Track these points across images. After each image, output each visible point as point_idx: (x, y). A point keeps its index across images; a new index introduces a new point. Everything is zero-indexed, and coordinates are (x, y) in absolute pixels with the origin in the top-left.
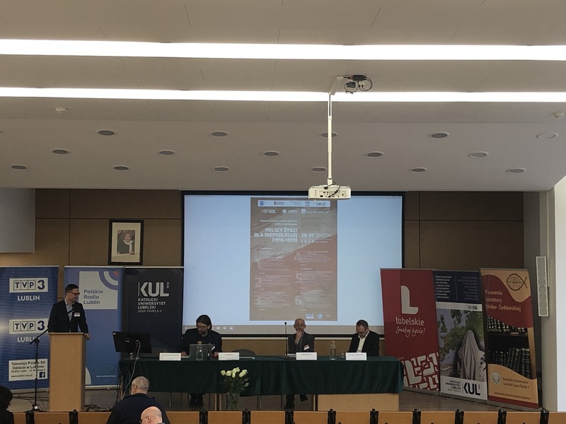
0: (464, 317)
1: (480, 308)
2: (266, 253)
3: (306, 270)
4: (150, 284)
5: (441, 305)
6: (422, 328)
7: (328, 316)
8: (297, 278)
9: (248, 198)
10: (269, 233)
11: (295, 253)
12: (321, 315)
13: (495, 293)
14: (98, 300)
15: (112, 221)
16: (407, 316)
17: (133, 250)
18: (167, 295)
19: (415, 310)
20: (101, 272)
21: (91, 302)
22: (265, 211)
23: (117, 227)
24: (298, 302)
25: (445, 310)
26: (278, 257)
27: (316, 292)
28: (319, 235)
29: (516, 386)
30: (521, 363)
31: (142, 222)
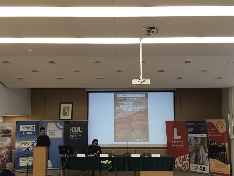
0: (199, 140)
1: (205, 136)
2: (120, 115)
3: (136, 122)
4: (75, 127)
5: (190, 135)
6: (183, 144)
7: (145, 140)
8: (133, 125)
9: (113, 94)
10: (121, 107)
11: (132, 115)
12: (142, 140)
13: (212, 129)
14: (55, 134)
15: (61, 103)
16: (176, 140)
17: (69, 114)
18: (82, 132)
19: (179, 137)
20: (56, 123)
21: (52, 135)
22: (120, 99)
23: (63, 105)
24: (133, 134)
25: (192, 137)
26: (125, 117)
27: (140, 130)
28: (141, 108)
29: (221, 167)
30: (223, 158)
31: (72, 103)
